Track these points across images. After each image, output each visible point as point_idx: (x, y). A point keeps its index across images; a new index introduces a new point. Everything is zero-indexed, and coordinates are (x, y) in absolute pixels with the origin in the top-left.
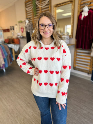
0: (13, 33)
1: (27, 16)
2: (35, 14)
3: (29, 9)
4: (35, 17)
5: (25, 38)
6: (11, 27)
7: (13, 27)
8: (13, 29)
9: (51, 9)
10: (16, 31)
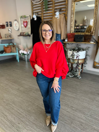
0: (10, 30)
1: (33, 10)
2: (46, 8)
3: (36, 3)
4: (44, 12)
5: (30, 36)
6: (7, 22)
7: (11, 22)
8: (11, 26)
9: (68, 4)
10: (15, 28)
